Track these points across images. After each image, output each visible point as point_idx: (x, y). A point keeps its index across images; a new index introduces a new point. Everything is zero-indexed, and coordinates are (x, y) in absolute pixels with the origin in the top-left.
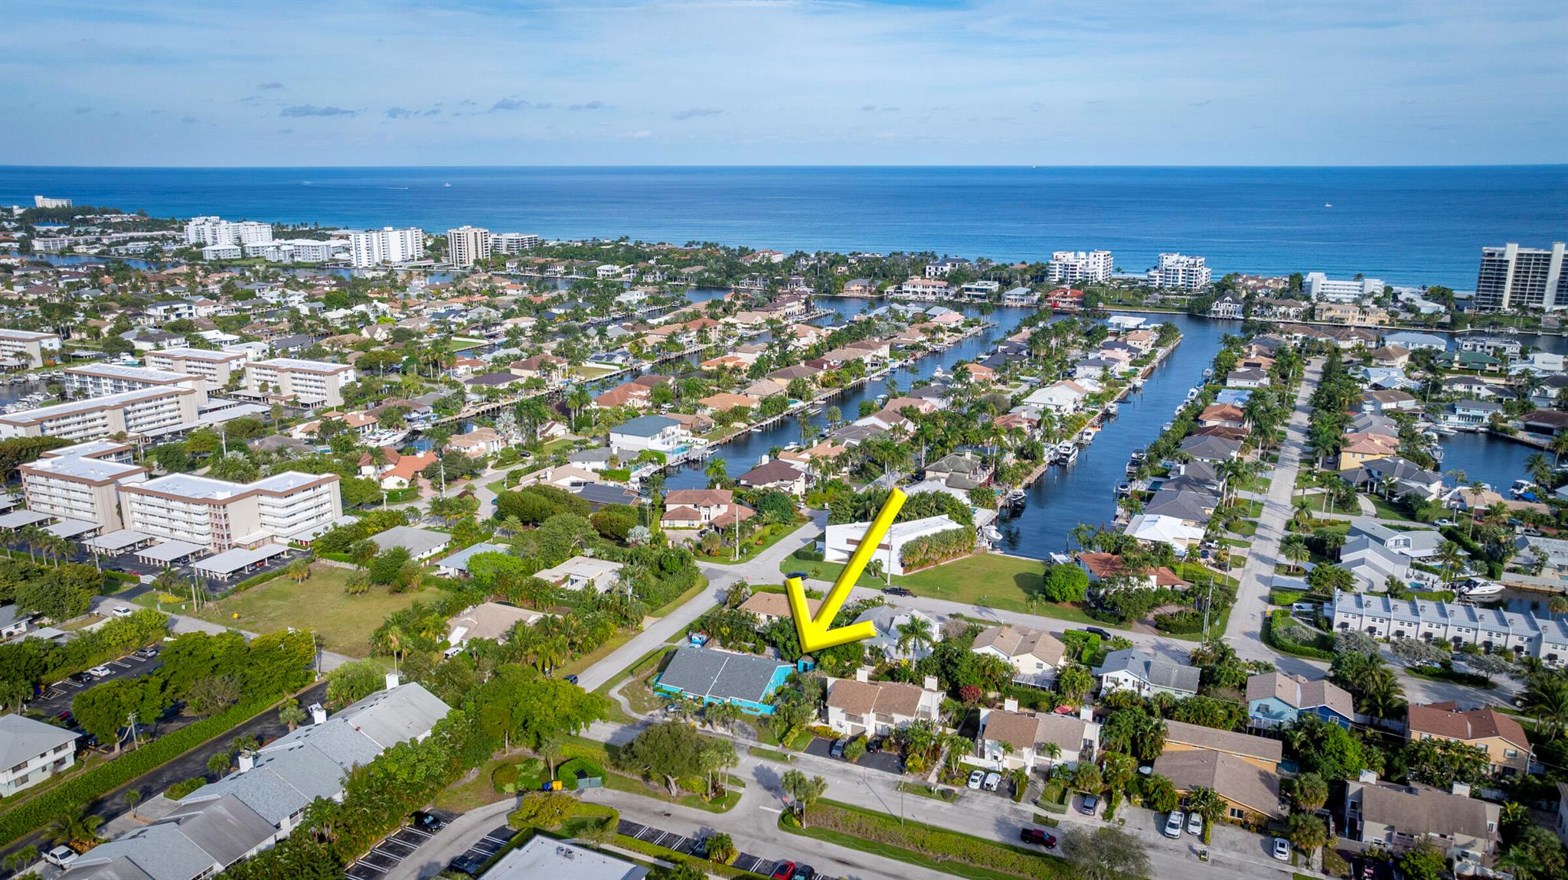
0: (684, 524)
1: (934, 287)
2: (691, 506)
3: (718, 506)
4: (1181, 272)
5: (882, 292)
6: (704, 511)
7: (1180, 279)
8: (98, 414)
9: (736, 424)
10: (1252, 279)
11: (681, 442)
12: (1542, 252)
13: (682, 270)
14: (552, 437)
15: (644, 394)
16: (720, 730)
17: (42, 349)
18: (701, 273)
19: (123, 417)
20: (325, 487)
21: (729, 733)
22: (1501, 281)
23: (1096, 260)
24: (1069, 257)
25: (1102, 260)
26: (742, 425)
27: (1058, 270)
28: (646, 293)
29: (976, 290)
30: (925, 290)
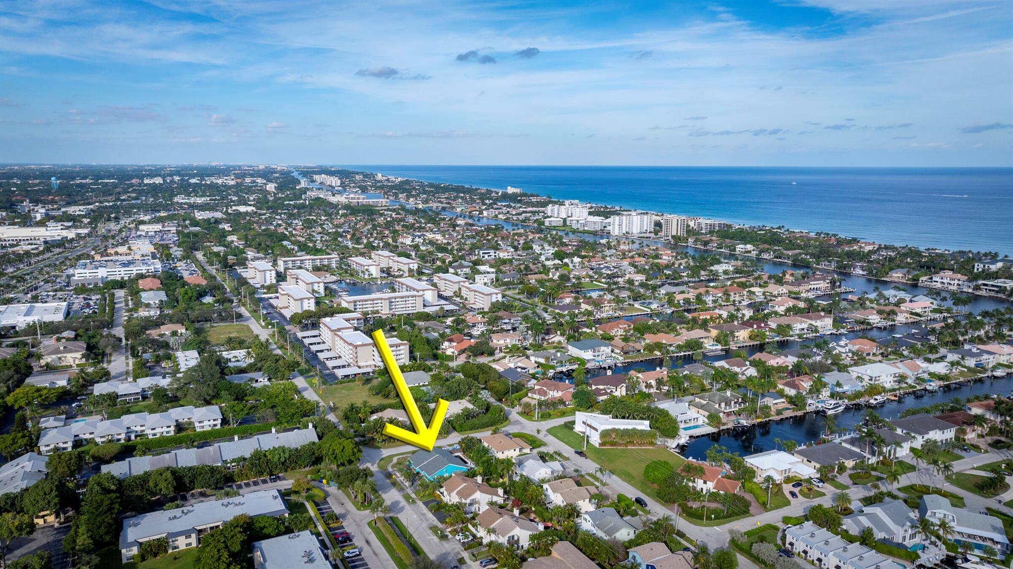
1: (959, 280)
2: (545, 389)
5: (915, 280)
8: (380, 301)
9: (656, 353)
13: (786, 252)
17: (409, 268)
18: (797, 255)
19: (388, 304)
20: (402, 347)
29: (993, 286)
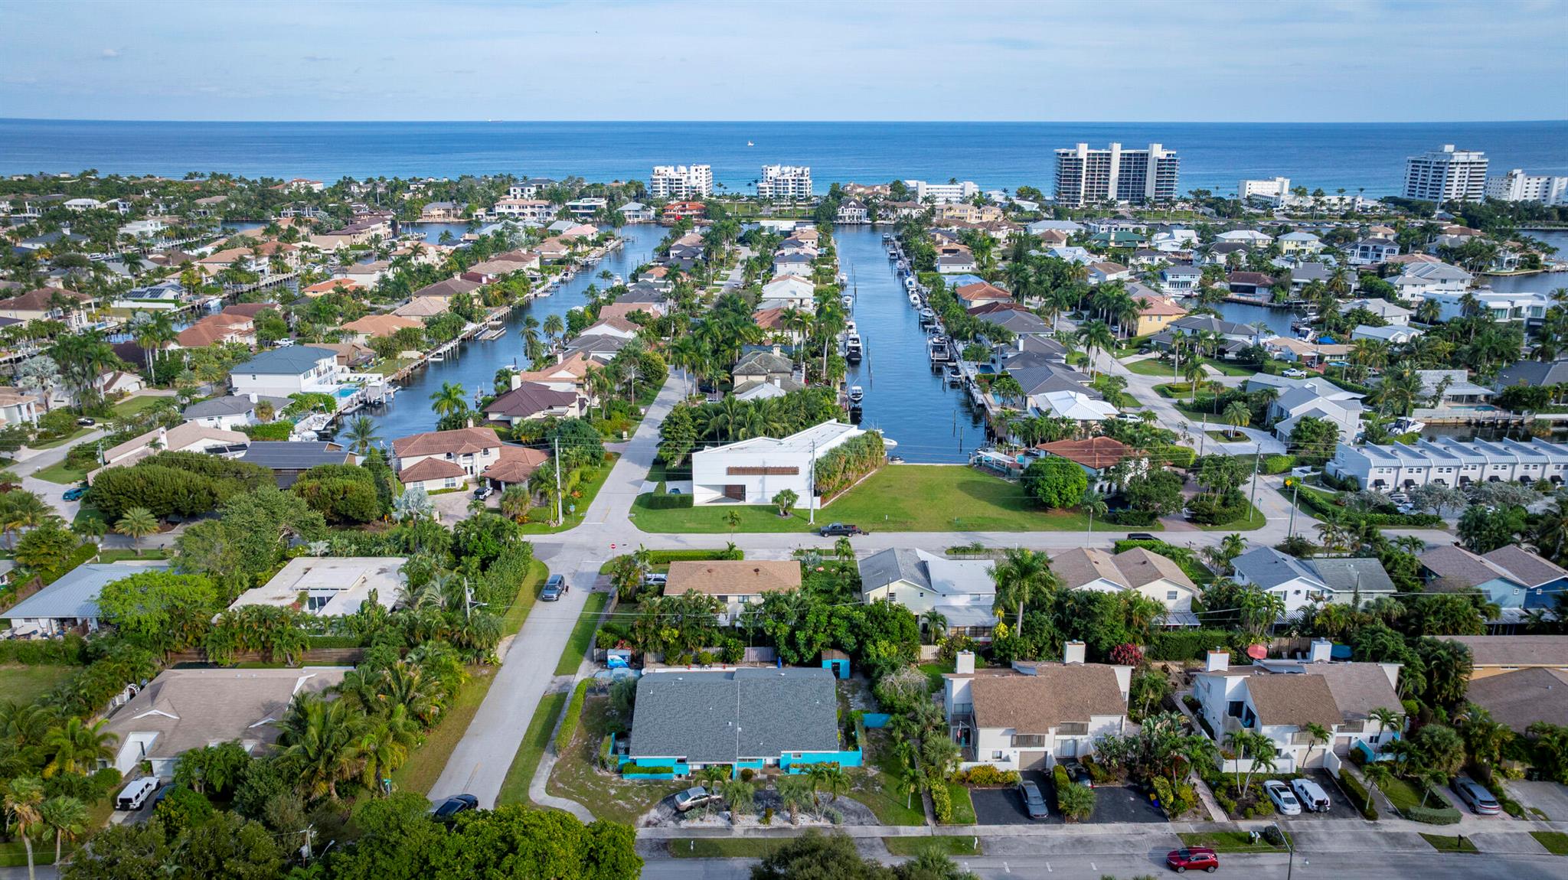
0: (439, 484)
1: (533, 207)
2: (442, 457)
3: (486, 452)
4: (790, 182)
5: (470, 216)
6: (463, 462)
7: (790, 190)
9: (406, 354)
10: (860, 186)
11: (340, 382)
12: (1104, 151)
13: (198, 201)
14: (121, 394)
15: (244, 327)
16: (805, 821)
18: (225, 204)
21: (824, 823)
22: (1077, 178)
23: (697, 174)
24: (670, 172)
25: (704, 175)
26: (415, 354)
27: (661, 185)
28: (163, 223)
29: (584, 208)
30: (522, 211)
